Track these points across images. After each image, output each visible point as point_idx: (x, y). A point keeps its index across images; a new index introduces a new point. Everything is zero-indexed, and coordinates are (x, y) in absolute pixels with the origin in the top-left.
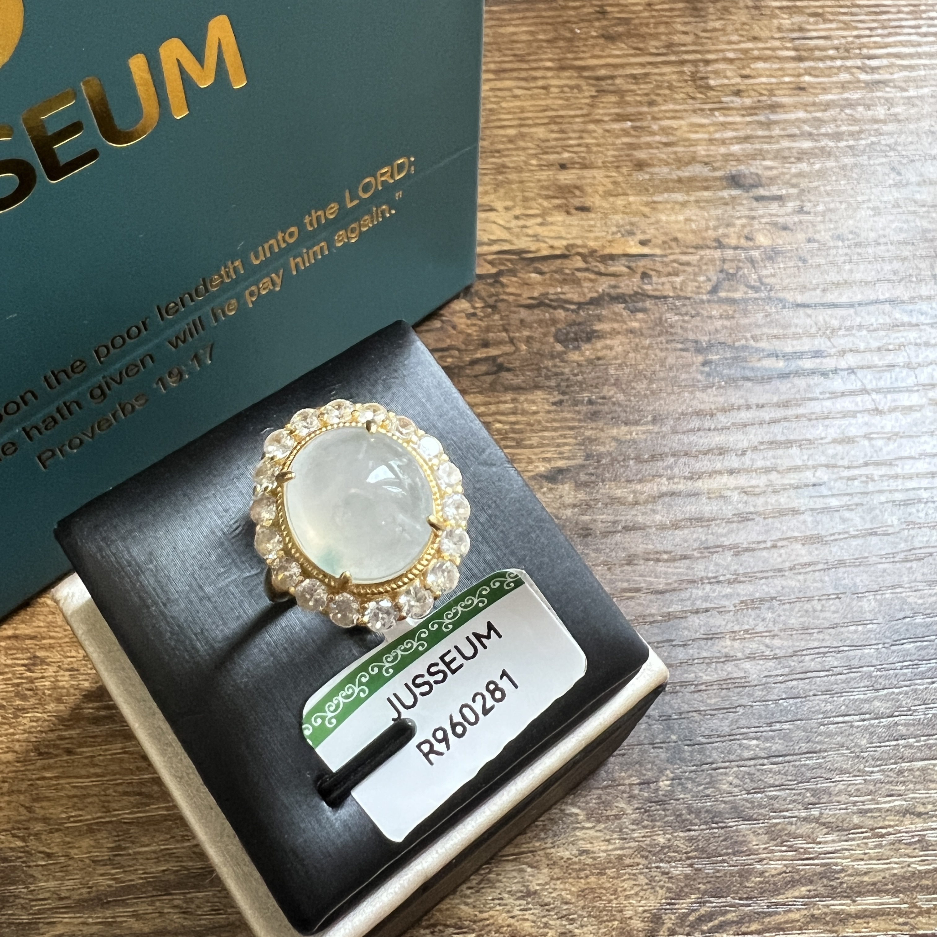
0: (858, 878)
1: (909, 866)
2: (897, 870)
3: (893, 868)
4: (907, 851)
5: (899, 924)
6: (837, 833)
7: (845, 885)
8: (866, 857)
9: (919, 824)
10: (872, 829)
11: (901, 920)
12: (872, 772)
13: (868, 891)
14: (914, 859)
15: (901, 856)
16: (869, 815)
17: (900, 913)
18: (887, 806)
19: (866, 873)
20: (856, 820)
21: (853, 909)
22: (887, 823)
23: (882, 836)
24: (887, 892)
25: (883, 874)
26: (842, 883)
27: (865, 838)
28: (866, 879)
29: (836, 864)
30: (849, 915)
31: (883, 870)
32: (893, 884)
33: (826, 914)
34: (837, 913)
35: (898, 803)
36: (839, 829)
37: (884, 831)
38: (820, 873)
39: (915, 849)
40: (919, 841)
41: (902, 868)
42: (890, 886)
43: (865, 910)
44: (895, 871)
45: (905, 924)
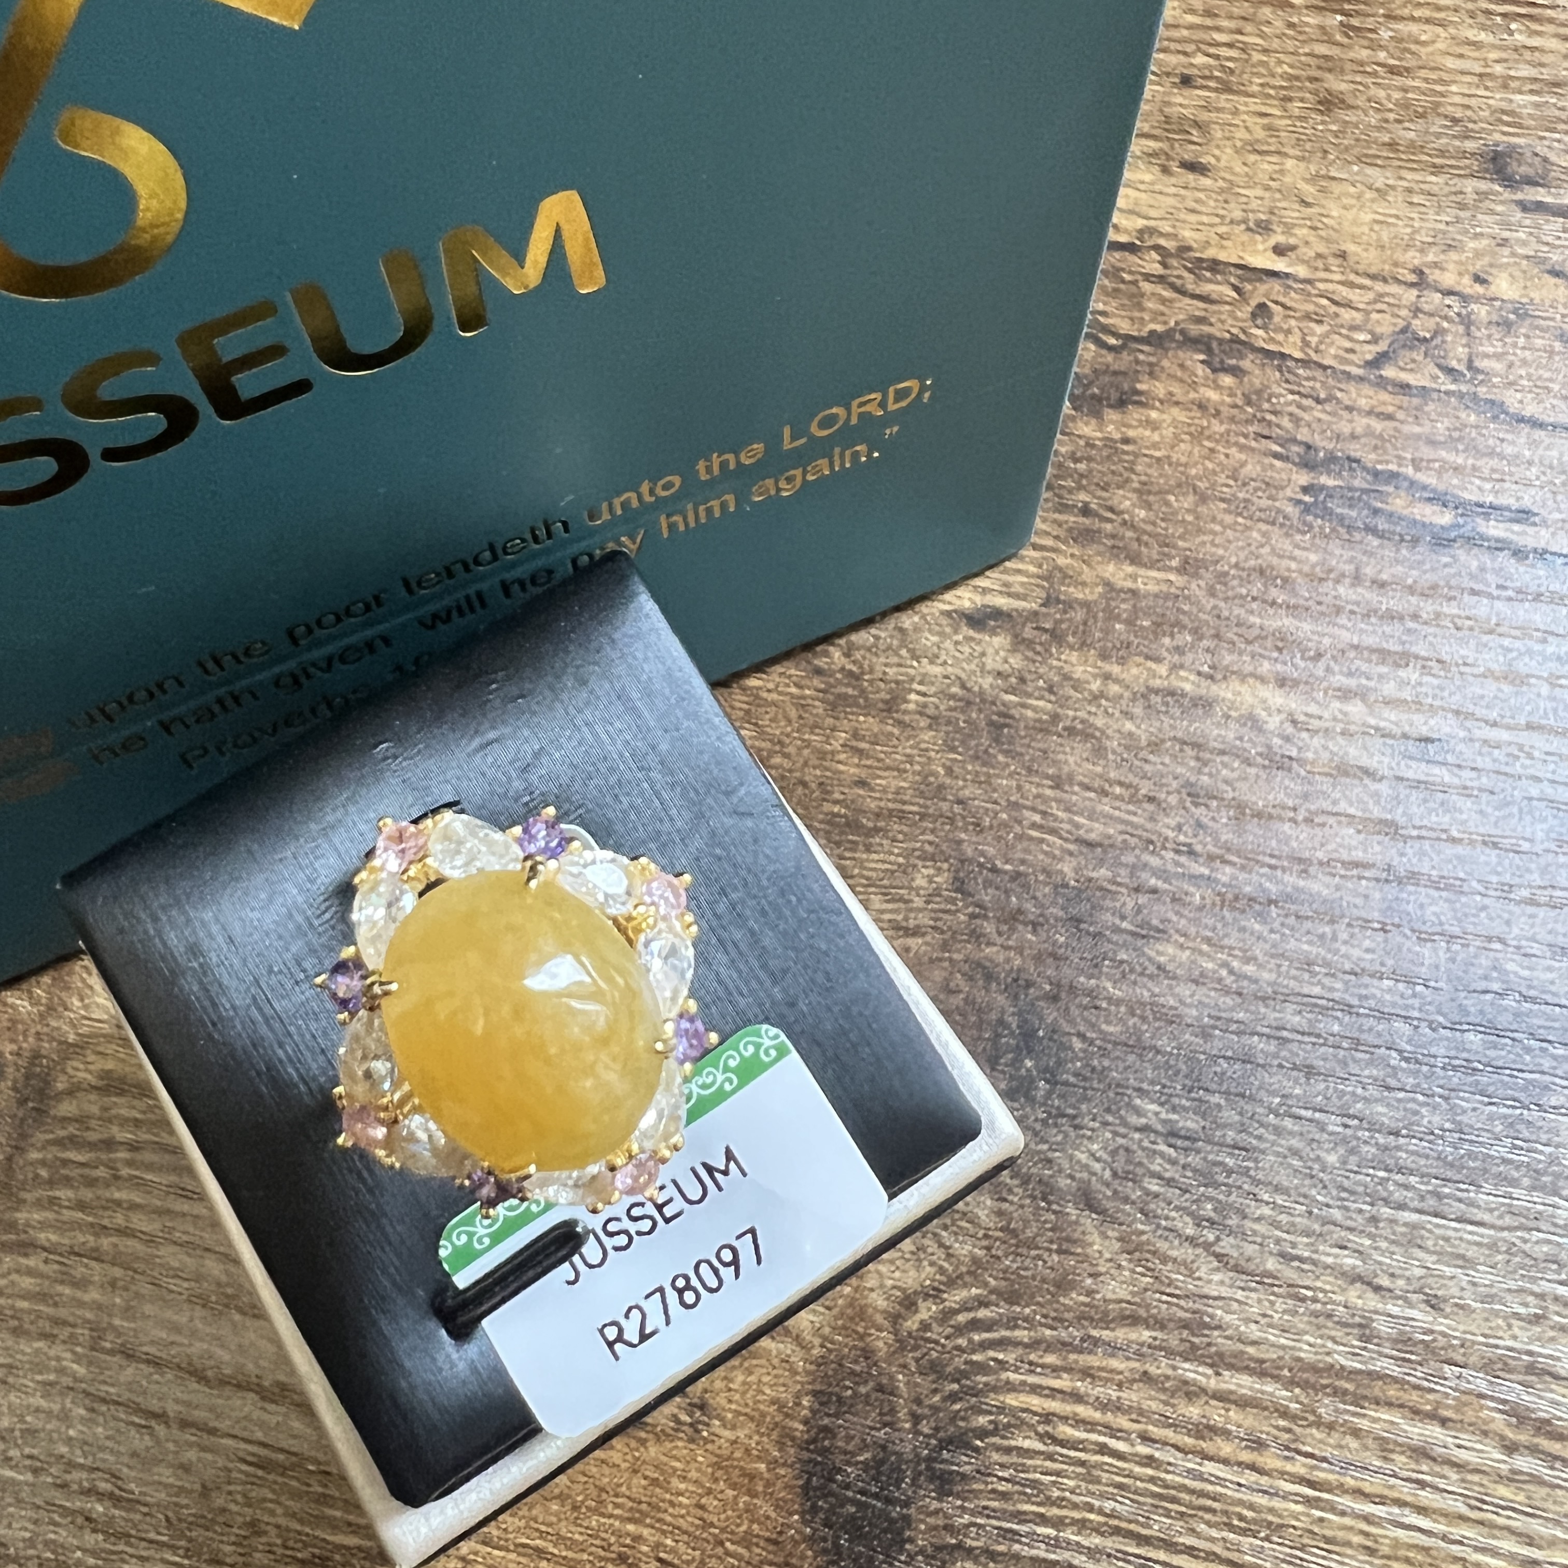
0: (1241, 1347)
1: (1328, 1354)
2: (1306, 1354)
3: (1300, 1349)
4: (1333, 1333)
5: (1277, 1428)
6: (1231, 1274)
7: (1213, 1349)
8: (1263, 1321)
9: (1372, 1301)
10: (1289, 1286)
11: (1282, 1423)
12: (1328, 1206)
13: (1247, 1368)
14: (1341, 1348)
15: (1321, 1337)
16: (1296, 1264)
17: (1284, 1413)
18: (1330, 1260)
19: (1254, 1343)
20: (1271, 1264)
21: (1212, 1383)
22: (1319, 1284)
23: (1303, 1299)
24: (1276, 1378)
25: (1281, 1353)
26: (1209, 1344)
27: (1273, 1294)
28: (1251, 1350)
29: (1212, 1317)
30: (1204, 1391)
31: (1283, 1347)
32: (1290, 1370)
33: (1167, 1378)
34: (1186, 1382)
35: (1349, 1261)
36: (1238, 1269)
37: (1309, 1293)
38: (1181, 1320)
39: (1348, 1334)
40: (1360, 1326)
41: (1316, 1353)
42: (1286, 1372)
43: (1232, 1392)
44: (1302, 1355)
45: (1289, 1431)
